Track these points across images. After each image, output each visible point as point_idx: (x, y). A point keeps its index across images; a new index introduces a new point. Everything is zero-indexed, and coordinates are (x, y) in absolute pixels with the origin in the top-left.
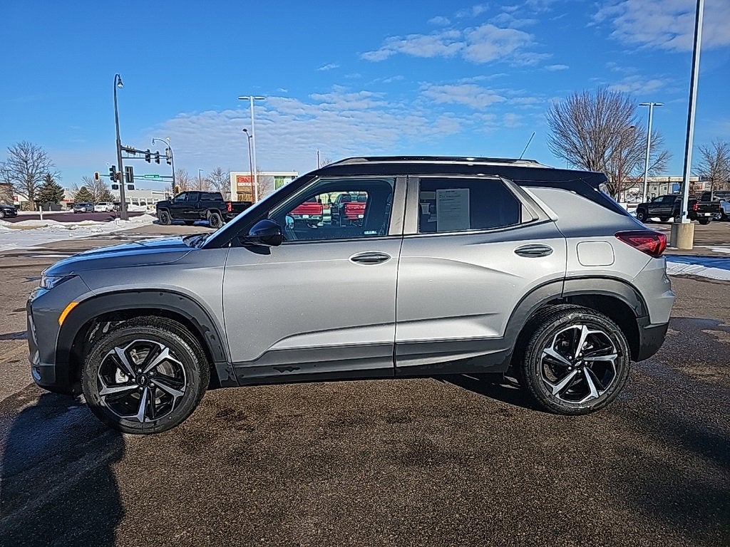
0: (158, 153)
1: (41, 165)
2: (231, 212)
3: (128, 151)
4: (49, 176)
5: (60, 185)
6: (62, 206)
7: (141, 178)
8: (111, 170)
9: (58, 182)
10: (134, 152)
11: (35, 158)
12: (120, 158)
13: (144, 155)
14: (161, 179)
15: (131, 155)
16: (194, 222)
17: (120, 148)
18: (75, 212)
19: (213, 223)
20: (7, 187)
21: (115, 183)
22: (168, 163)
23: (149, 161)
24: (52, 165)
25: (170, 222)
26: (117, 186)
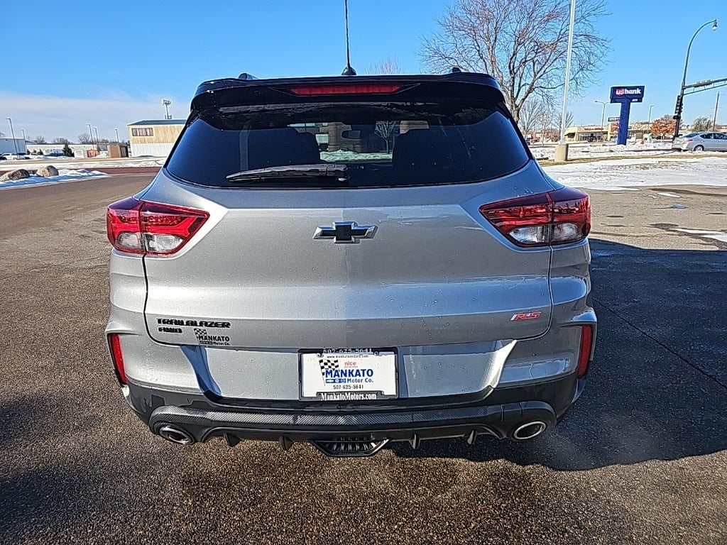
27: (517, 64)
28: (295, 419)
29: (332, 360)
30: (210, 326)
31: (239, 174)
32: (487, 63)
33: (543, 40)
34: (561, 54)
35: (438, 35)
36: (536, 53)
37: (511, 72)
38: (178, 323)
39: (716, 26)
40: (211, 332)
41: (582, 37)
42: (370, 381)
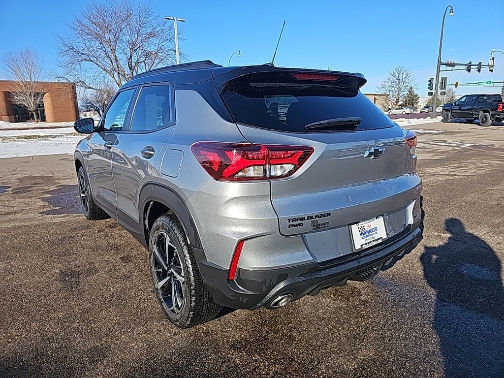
0: (480, 63)
1: (407, 81)
2: (501, 112)
3: (447, 65)
4: (411, 88)
5: (418, 94)
6: (417, 108)
7: (476, 85)
8: (430, 81)
9: (416, 92)
10: (453, 65)
11: (404, 77)
12: (439, 71)
13: (464, 67)
14: (492, 84)
15: (449, 68)
16: (474, 120)
17: (440, 63)
18: (421, 113)
19: (483, 122)
20: (384, 97)
21: (431, 91)
22: (490, 71)
23: (469, 71)
24: (414, 81)
25: (450, 120)
26: (432, 93)
27: (133, 64)
28: (359, 262)
29: (362, 226)
30: (321, 217)
31: (312, 124)
32: (113, 62)
33: (148, 49)
34: (162, 60)
35: (70, 36)
36: (146, 58)
37: (130, 69)
38: (301, 219)
39: (240, 54)
40: (320, 221)
41: (173, 51)
42: (377, 233)
